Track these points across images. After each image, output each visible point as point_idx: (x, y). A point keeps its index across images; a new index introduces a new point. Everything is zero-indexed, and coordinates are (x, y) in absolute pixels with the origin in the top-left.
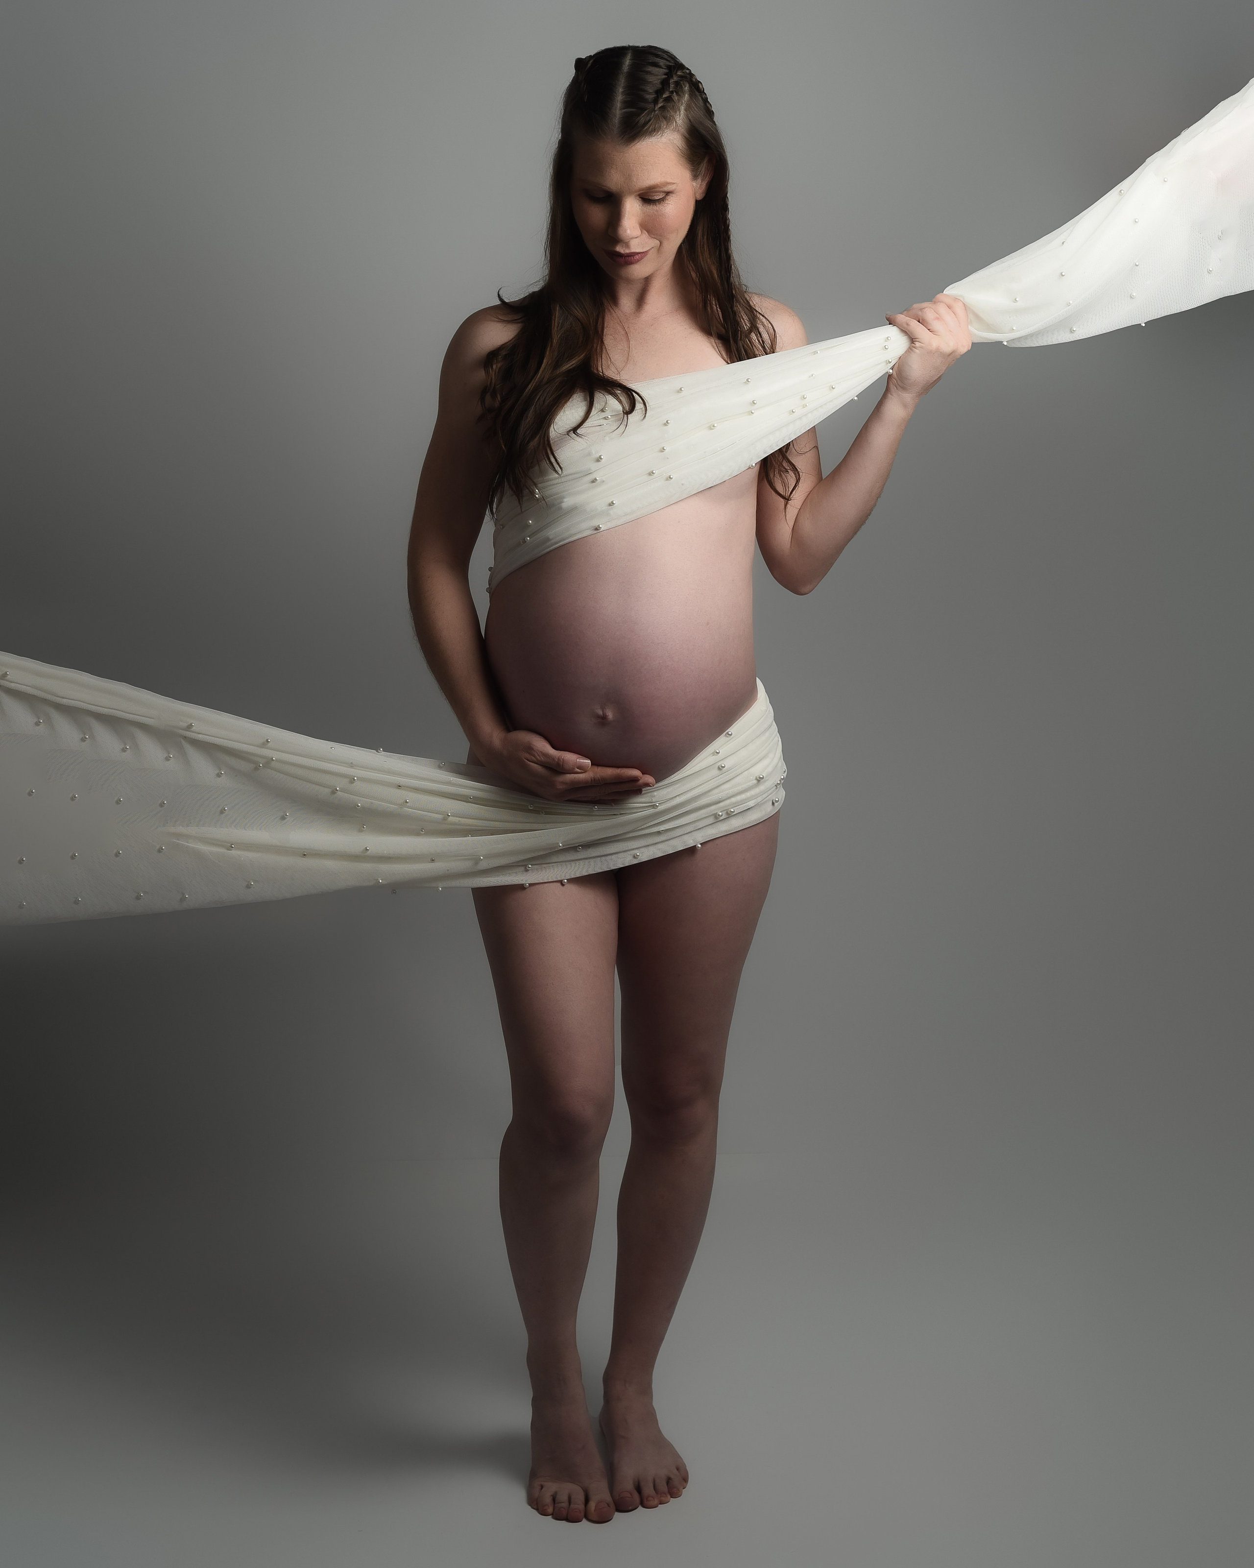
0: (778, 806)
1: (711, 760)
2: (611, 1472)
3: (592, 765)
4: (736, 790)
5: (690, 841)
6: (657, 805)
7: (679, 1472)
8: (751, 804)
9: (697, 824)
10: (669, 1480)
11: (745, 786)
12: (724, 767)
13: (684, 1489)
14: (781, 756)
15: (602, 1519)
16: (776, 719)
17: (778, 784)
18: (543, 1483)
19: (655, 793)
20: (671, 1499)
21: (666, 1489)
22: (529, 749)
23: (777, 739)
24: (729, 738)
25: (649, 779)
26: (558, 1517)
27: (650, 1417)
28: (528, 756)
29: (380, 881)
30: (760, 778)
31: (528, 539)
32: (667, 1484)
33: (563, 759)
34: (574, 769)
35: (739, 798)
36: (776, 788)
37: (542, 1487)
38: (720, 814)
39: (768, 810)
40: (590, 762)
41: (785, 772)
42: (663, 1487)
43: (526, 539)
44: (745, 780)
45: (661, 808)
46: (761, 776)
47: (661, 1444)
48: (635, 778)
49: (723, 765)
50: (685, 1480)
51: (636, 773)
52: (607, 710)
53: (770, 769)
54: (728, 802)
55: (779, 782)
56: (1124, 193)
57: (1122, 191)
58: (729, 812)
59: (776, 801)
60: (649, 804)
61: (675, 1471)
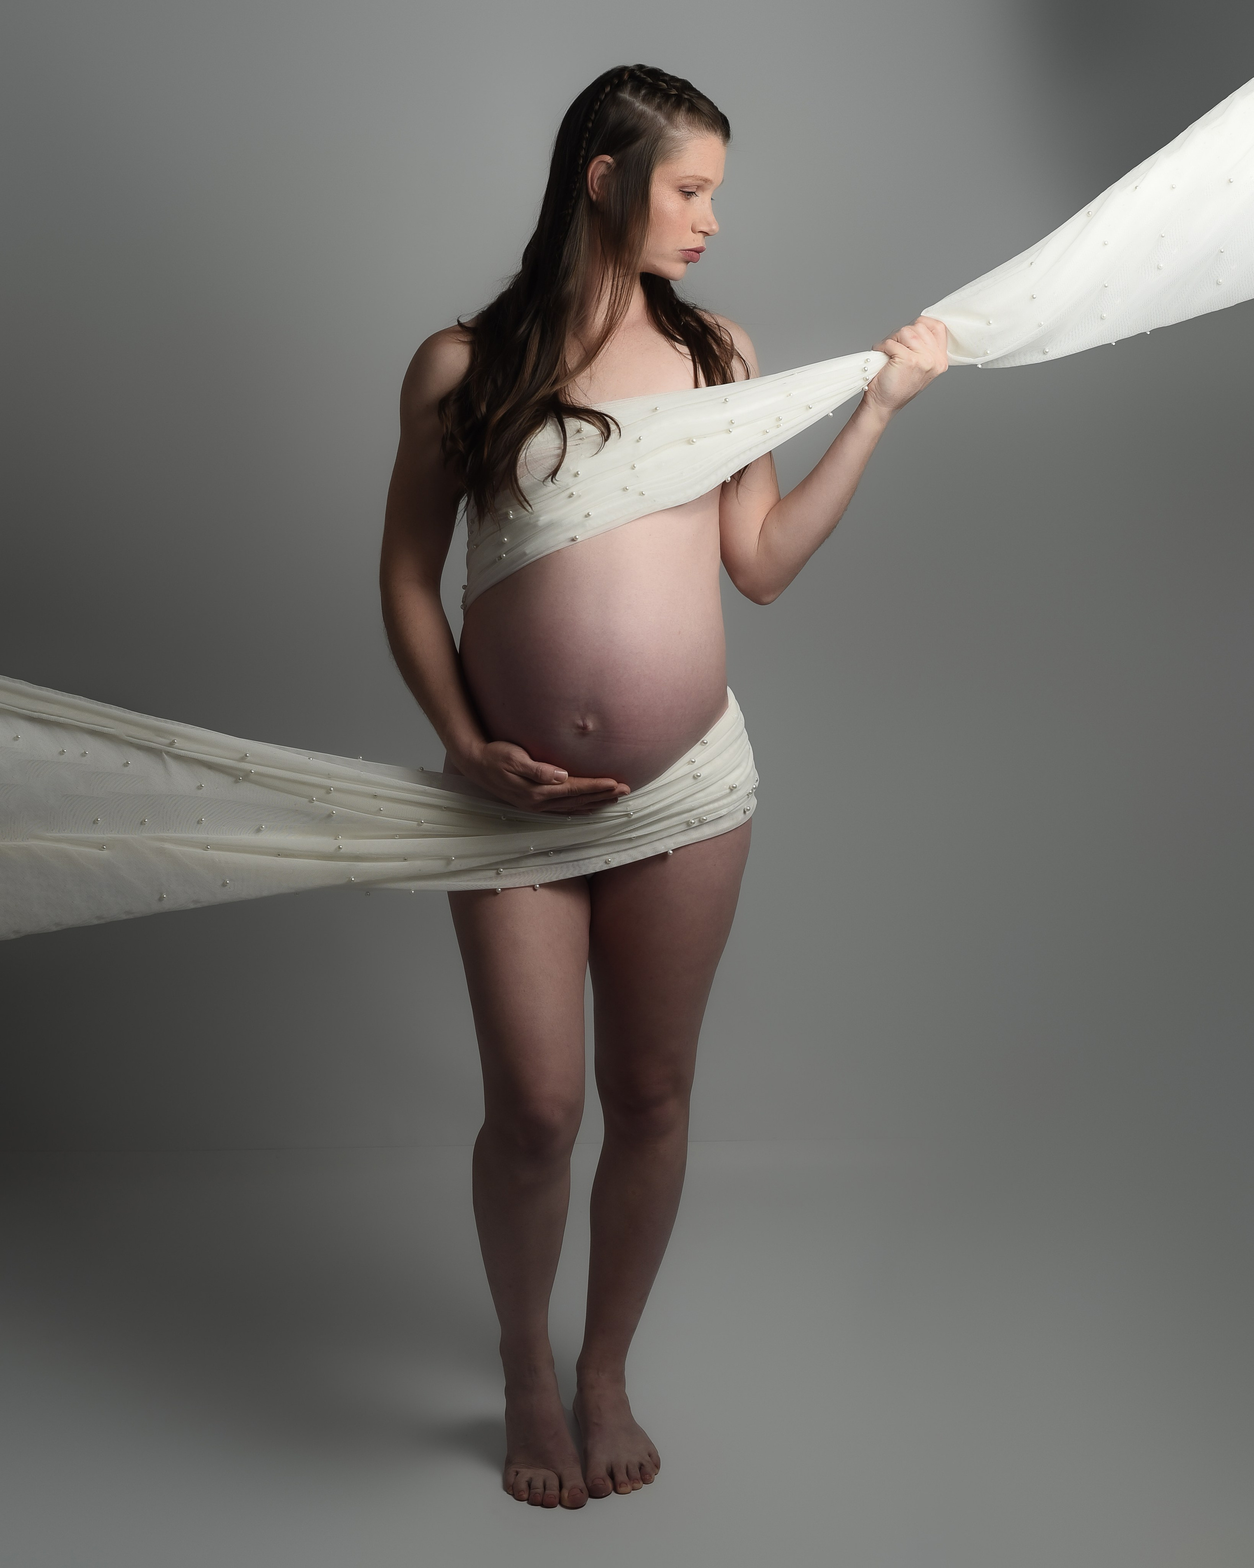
0: (749, 814)
1: (687, 769)
2: (585, 1458)
3: (569, 776)
4: (710, 798)
5: (660, 847)
6: (632, 813)
7: (651, 1459)
8: (724, 812)
9: (669, 830)
10: (641, 1467)
11: (719, 795)
12: (699, 776)
13: (656, 1475)
14: (753, 765)
15: (576, 1505)
16: (747, 726)
17: (750, 793)
18: (518, 1470)
19: (630, 803)
20: (644, 1485)
21: (639, 1476)
22: (508, 759)
23: (749, 747)
24: (703, 747)
25: (624, 787)
26: (533, 1502)
27: (623, 1404)
28: (506, 766)
29: (353, 879)
30: (733, 787)
31: (504, 555)
32: (640, 1471)
33: (541, 770)
34: (551, 780)
35: (711, 806)
36: (748, 797)
37: (517, 1473)
38: (693, 821)
39: (739, 819)
40: (567, 773)
41: (757, 781)
42: (636, 1473)
43: (502, 556)
44: (718, 789)
45: (634, 816)
46: (734, 786)
47: (634, 1431)
48: (611, 787)
49: (699, 774)
50: (657, 1466)
51: (611, 782)
52: (588, 721)
53: (743, 778)
54: (700, 810)
55: (751, 791)
56: (1092, 214)
57: (1090, 213)
58: (701, 820)
59: (747, 809)
60: (623, 813)
61: (648, 1458)
